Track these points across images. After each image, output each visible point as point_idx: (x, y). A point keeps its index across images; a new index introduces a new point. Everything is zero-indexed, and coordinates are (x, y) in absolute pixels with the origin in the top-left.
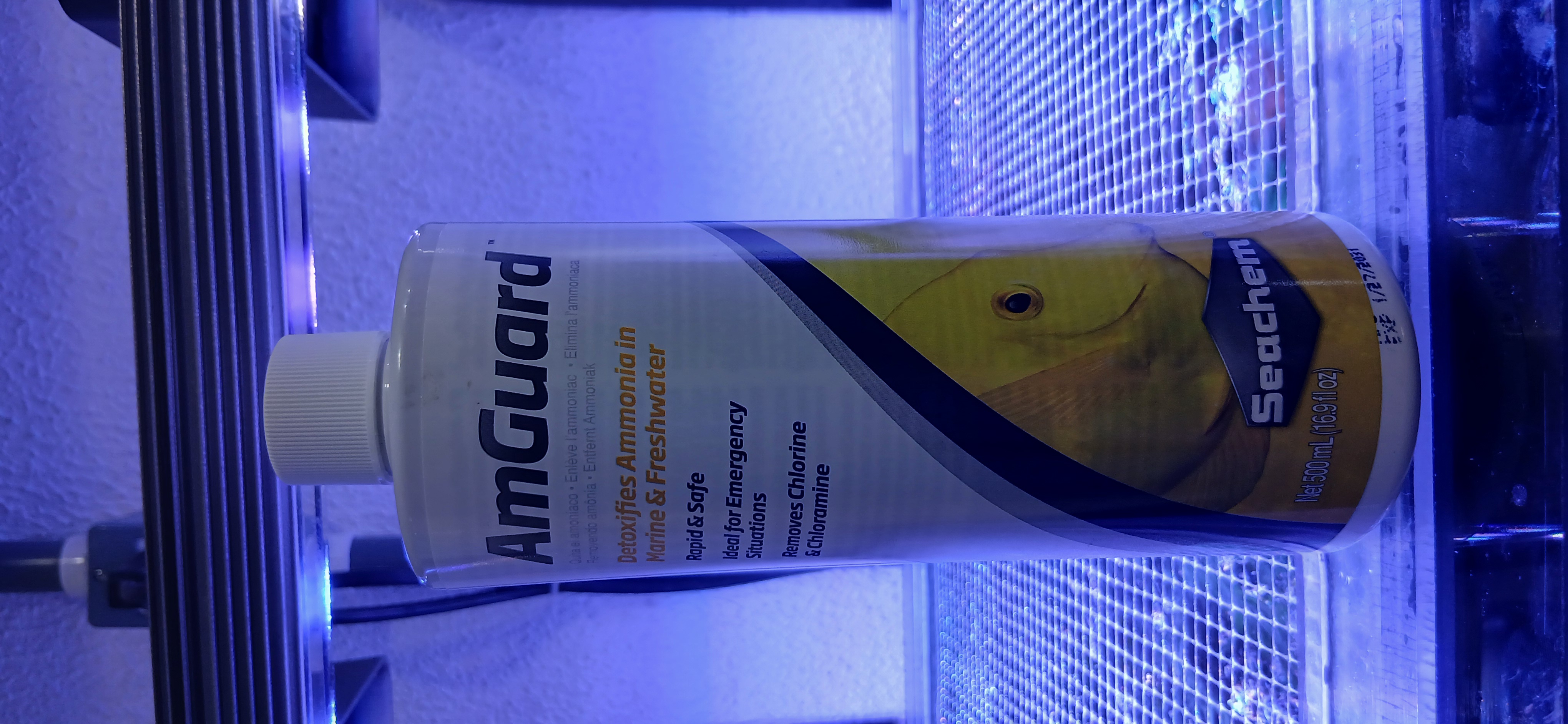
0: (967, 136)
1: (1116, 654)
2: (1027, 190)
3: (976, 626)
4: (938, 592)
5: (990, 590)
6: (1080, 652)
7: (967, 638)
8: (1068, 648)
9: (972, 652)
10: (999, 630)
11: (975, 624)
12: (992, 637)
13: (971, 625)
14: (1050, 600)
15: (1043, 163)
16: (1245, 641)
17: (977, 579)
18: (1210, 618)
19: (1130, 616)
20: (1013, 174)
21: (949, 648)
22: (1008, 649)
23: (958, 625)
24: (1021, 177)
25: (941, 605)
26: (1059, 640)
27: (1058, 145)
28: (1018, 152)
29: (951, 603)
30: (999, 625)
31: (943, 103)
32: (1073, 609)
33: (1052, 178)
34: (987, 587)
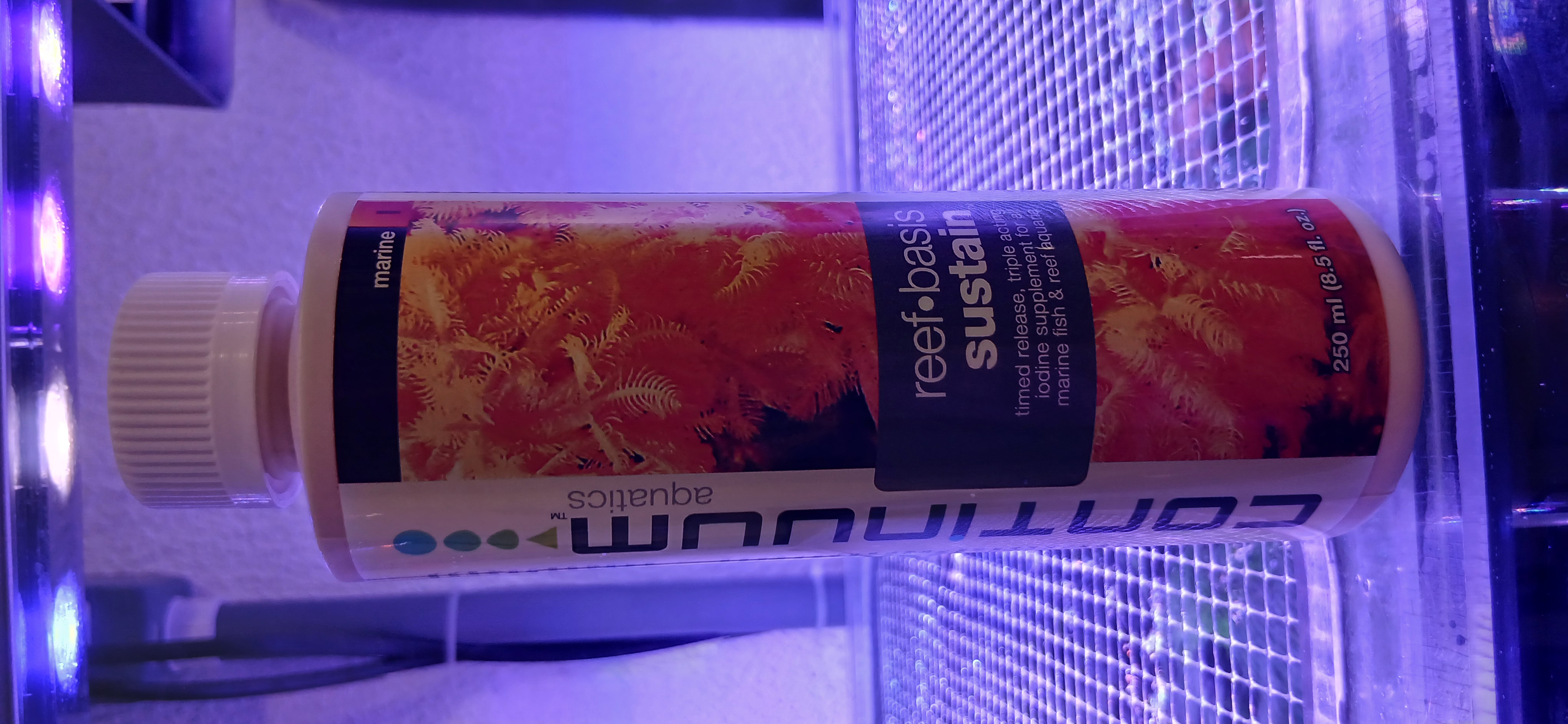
0: (903, 132)
1: (1077, 708)
2: (965, 176)
3: (923, 687)
4: (885, 651)
5: (937, 644)
6: (1036, 709)
7: (913, 702)
8: (1023, 705)
9: (918, 718)
10: (947, 690)
11: (921, 685)
12: (939, 698)
13: (917, 687)
14: (1001, 649)
15: (981, 143)
16: (1233, 680)
17: (923, 633)
18: (1189, 656)
19: (1092, 660)
20: (950, 162)
21: (895, 715)
22: (956, 712)
23: (903, 687)
24: (959, 165)
25: (886, 666)
26: (1012, 695)
27: (997, 119)
28: (954, 137)
29: (895, 662)
30: (947, 685)
31: (877, 103)
32: (1027, 657)
33: (992, 156)
34: (933, 640)
